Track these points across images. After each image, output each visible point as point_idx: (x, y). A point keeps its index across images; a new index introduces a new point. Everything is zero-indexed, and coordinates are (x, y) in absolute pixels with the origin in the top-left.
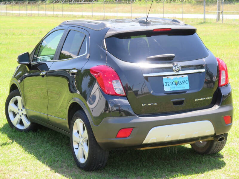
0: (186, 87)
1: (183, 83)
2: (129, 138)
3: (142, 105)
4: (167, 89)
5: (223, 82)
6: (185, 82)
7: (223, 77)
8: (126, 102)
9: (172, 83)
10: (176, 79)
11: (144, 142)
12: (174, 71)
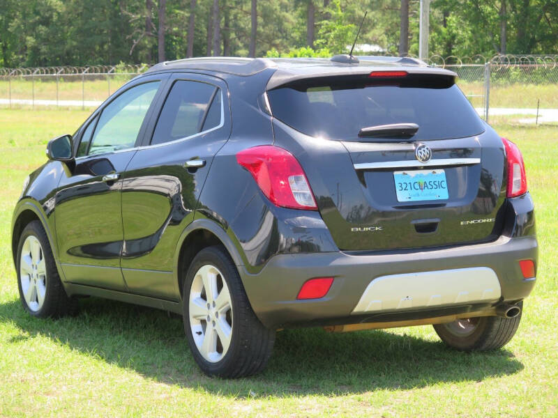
0: (442, 194)
1: (435, 186)
2: (326, 299)
3: (352, 229)
4: (402, 197)
5: (515, 189)
6: (439, 186)
7: (516, 178)
8: (318, 222)
9: (412, 186)
10: (421, 176)
11: (357, 309)
12: (417, 159)
